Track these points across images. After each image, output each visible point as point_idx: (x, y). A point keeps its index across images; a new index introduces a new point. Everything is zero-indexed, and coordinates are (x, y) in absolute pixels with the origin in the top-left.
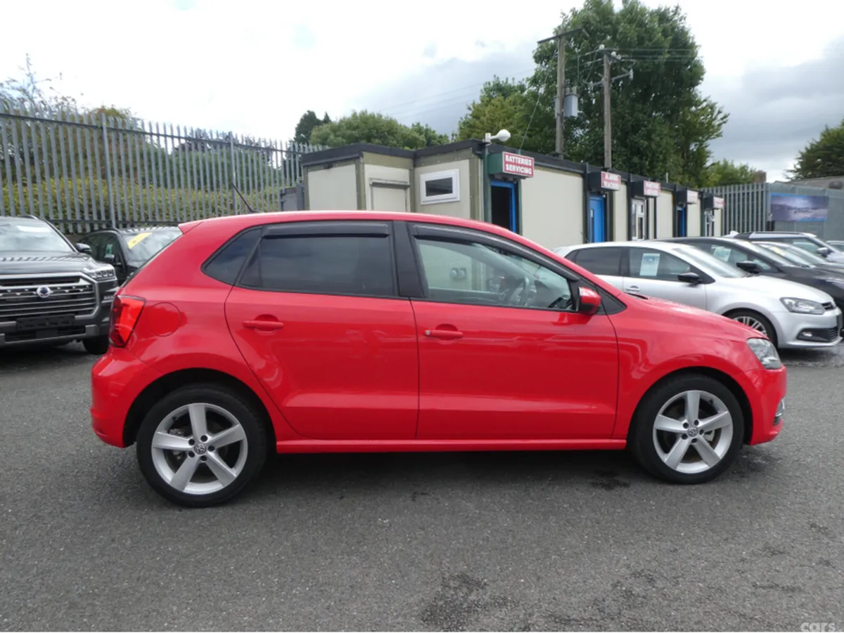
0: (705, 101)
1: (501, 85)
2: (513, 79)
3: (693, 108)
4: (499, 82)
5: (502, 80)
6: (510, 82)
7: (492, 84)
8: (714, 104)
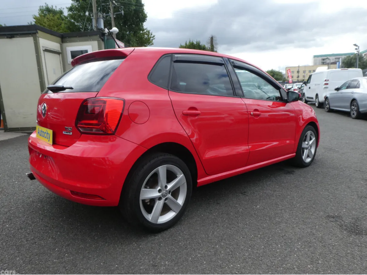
0: (146, 29)
1: (49, 9)
2: (56, 7)
3: (141, 32)
4: (48, 7)
5: (50, 6)
6: (54, 8)
7: (44, 7)
8: (150, 31)
